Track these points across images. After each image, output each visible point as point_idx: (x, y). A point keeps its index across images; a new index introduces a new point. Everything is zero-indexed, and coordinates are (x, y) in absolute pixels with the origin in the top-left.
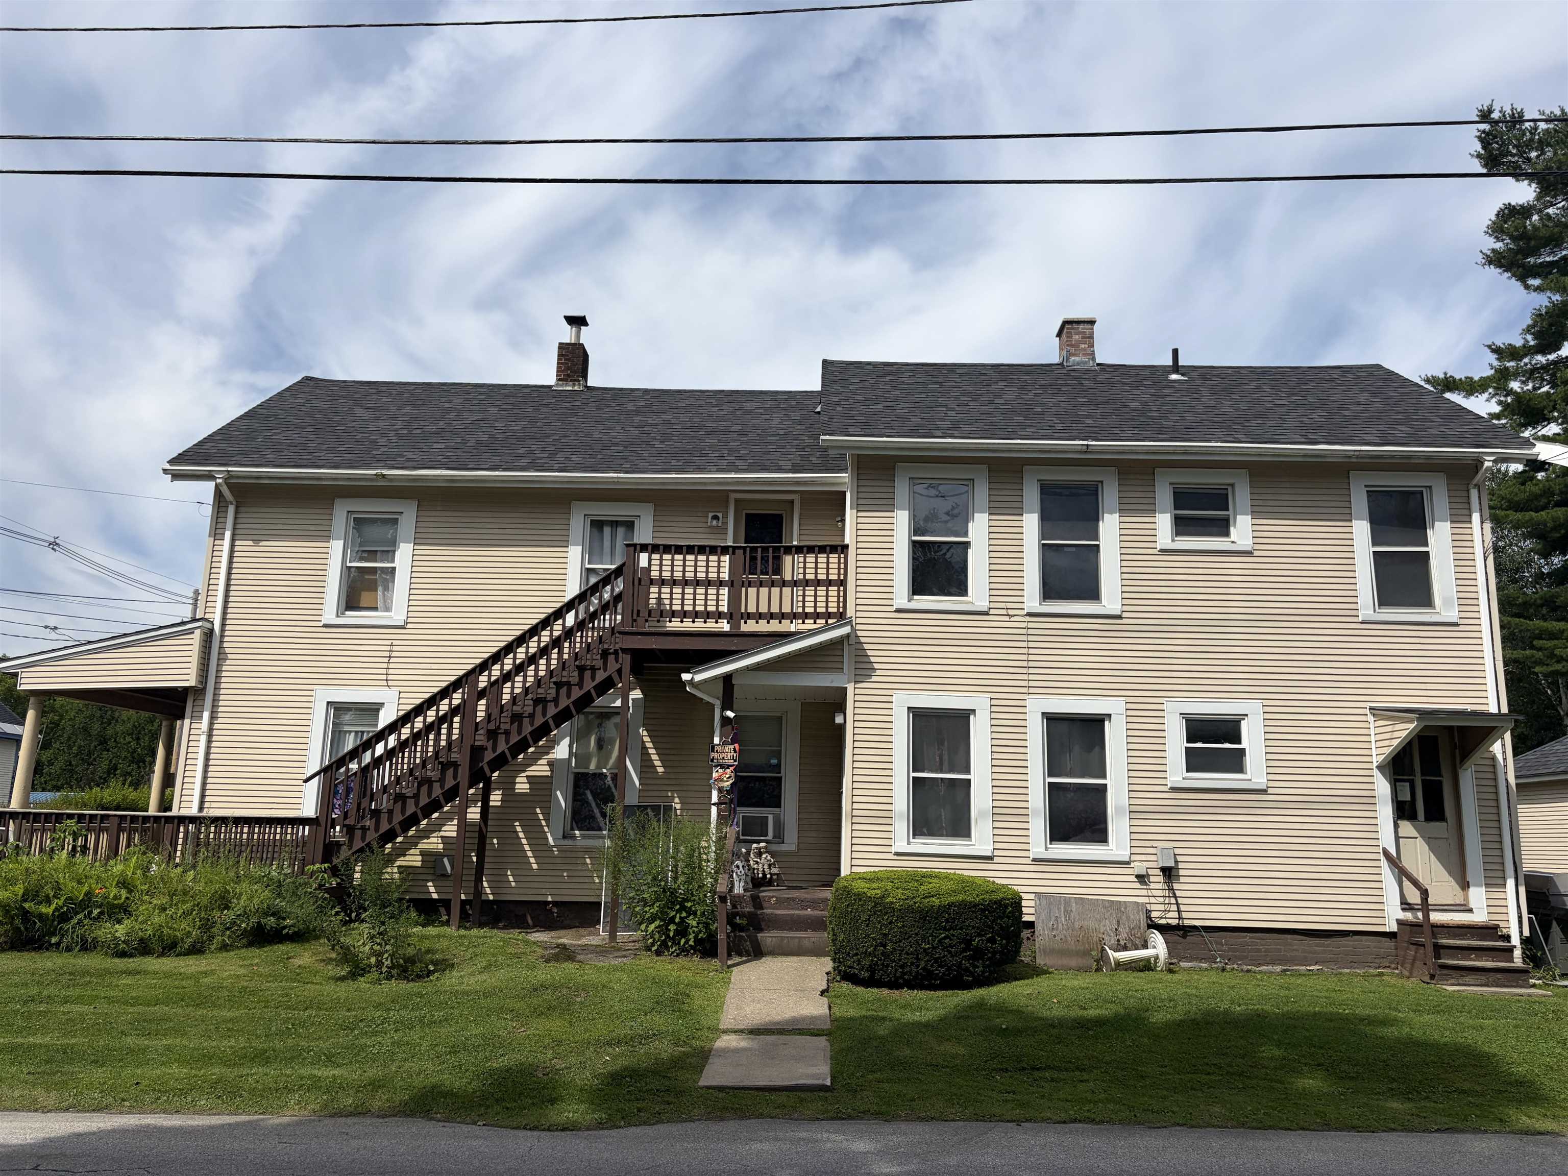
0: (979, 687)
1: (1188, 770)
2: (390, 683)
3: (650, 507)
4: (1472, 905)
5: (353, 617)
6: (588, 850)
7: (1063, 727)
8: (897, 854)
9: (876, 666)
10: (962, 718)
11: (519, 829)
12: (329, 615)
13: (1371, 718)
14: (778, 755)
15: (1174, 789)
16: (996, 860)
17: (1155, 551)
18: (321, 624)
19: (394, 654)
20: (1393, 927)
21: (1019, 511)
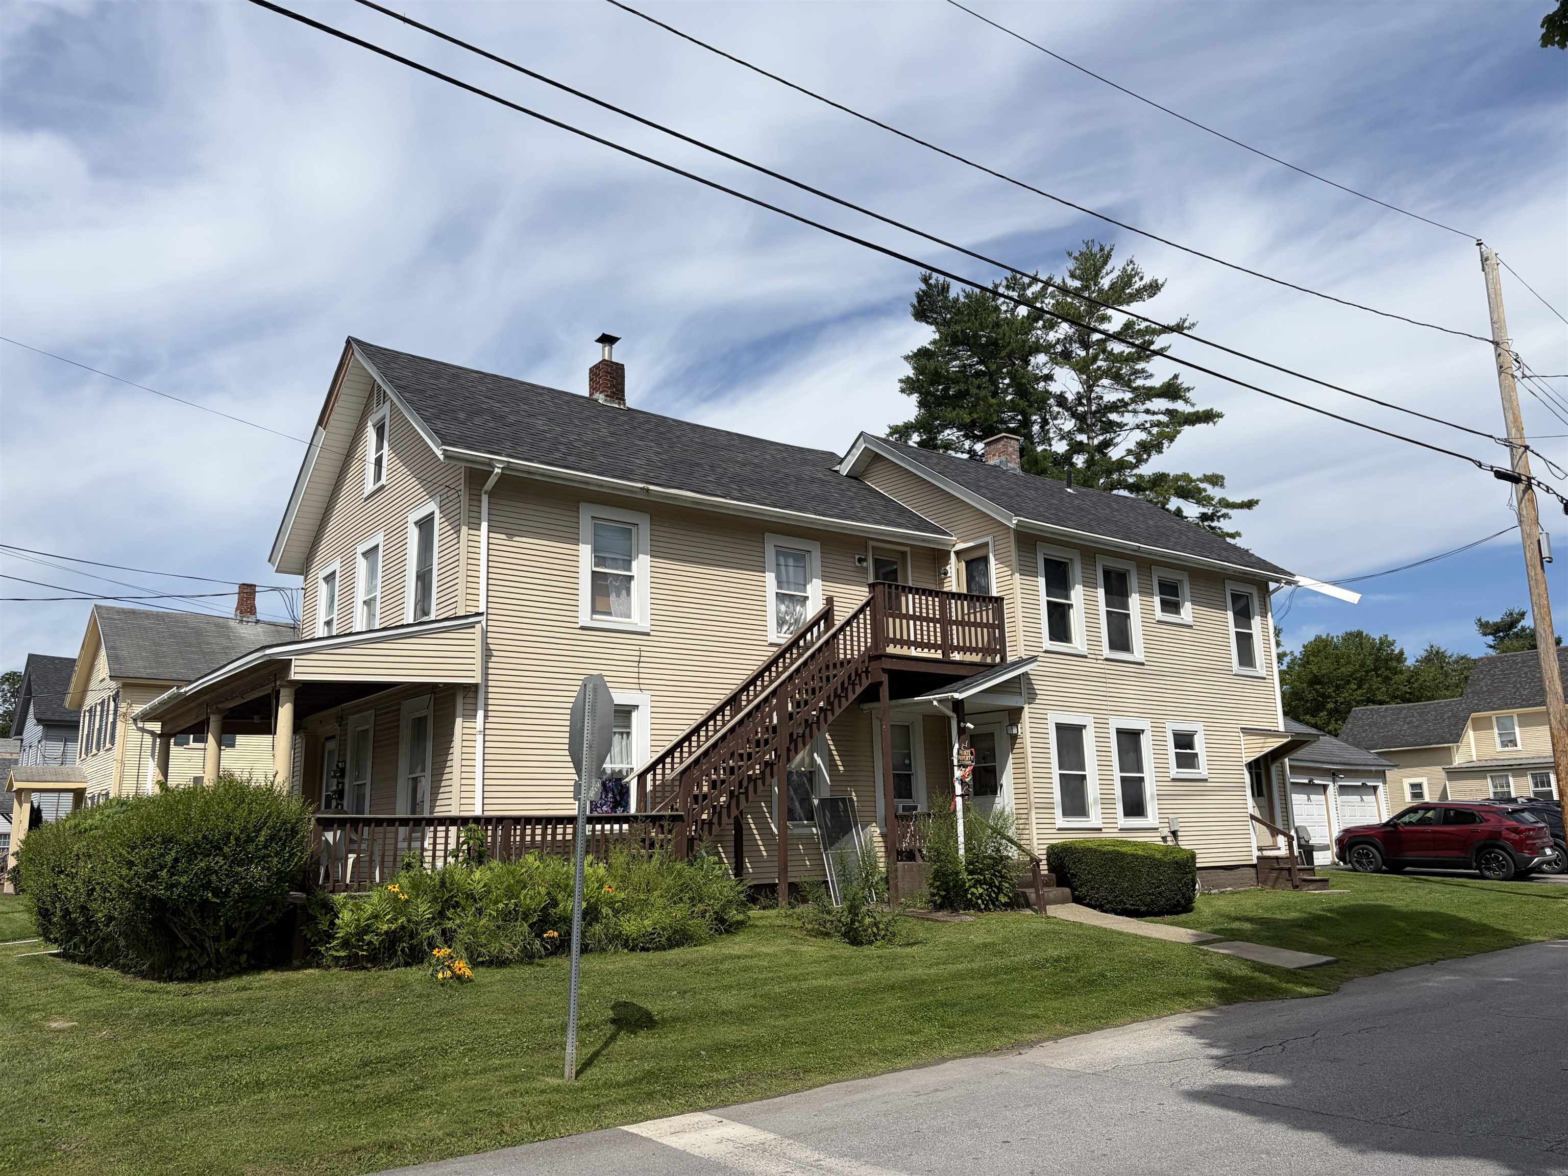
0: (1088, 710)
1: (1178, 767)
2: (642, 687)
3: (818, 544)
4: (1279, 845)
5: (602, 621)
6: (800, 837)
7: (1122, 736)
8: (1059, 829)
9: (1038, 692)
10: (1079, 729)
11: (751, 821)
12: (585, 617)
13: (1241, 735)
14: (909, 756)
15: (1174, 780)
16: (1104, 830)
17: (1154, 621)
18: (578, 626)
19: (642, 659)
20: (1255, 862)
21: (1094, 586)
